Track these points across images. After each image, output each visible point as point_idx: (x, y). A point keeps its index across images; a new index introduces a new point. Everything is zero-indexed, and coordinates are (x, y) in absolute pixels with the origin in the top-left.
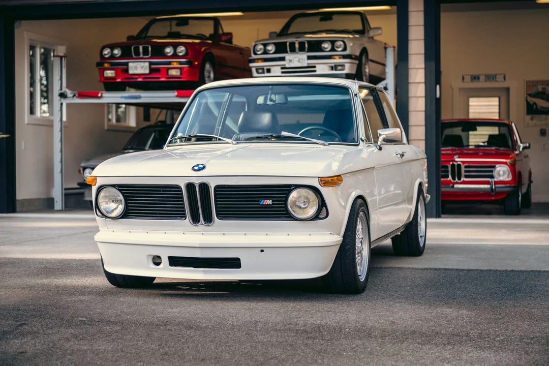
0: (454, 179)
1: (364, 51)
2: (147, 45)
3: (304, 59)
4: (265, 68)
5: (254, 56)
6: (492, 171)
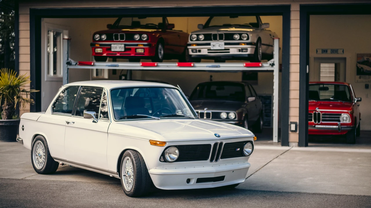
0: (315, 121)
1: (259, 39)
2: (123, 34)
3: (223, 45)
4: (198, 49)
5: (190, 42)
6: (339, 118)
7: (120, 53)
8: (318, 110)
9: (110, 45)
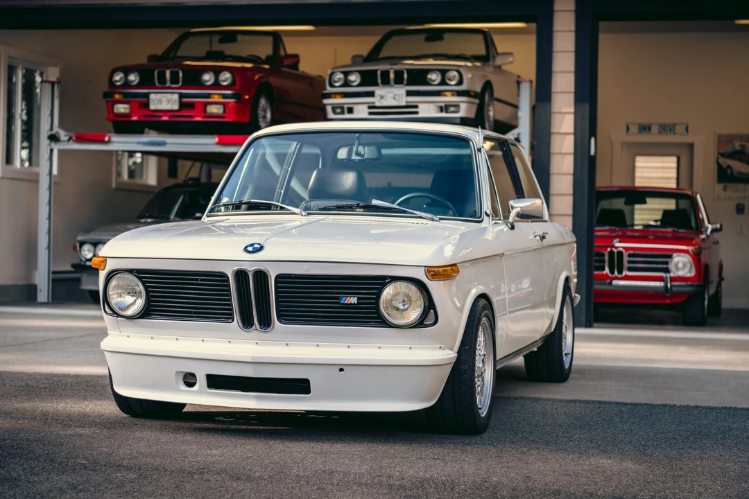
0: (612, 271)
1: (488, 86)
2: (176, 70)
3: (402, 95)
4: (346, 106)
5: (329, 89)
6: (667, 263)
7: (170, 114)
8: (617, 245)
9: (147, 96)
